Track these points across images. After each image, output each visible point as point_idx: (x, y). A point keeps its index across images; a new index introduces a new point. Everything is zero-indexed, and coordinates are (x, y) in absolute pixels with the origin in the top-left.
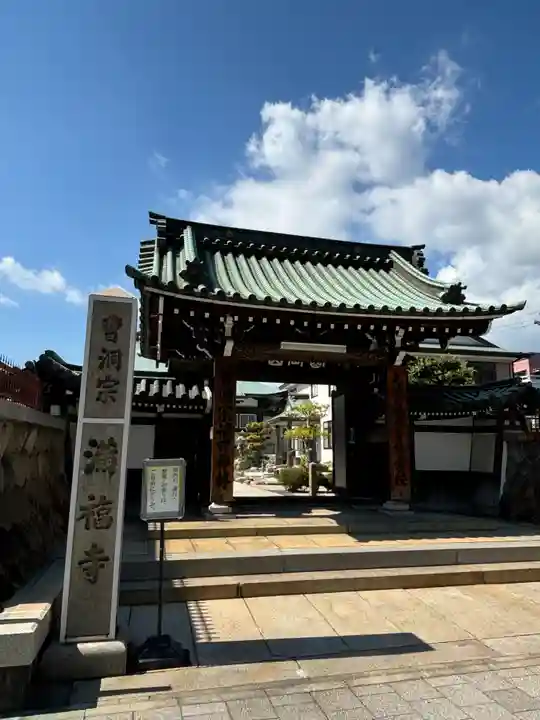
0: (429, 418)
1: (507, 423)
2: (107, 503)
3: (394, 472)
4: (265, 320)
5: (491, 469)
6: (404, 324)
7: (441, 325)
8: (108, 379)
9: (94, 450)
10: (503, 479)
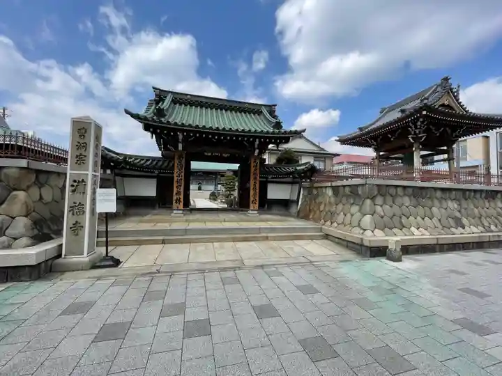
0: (272, 178)
1: (304, 180)
2: (82, 205)
3: (252, 199)
4: (198, 135)
5: (295, 198)
6: (260, 138)
7: (276, 139)
8: (81, 155)
9: (75, 184)
10: (300, 203)
